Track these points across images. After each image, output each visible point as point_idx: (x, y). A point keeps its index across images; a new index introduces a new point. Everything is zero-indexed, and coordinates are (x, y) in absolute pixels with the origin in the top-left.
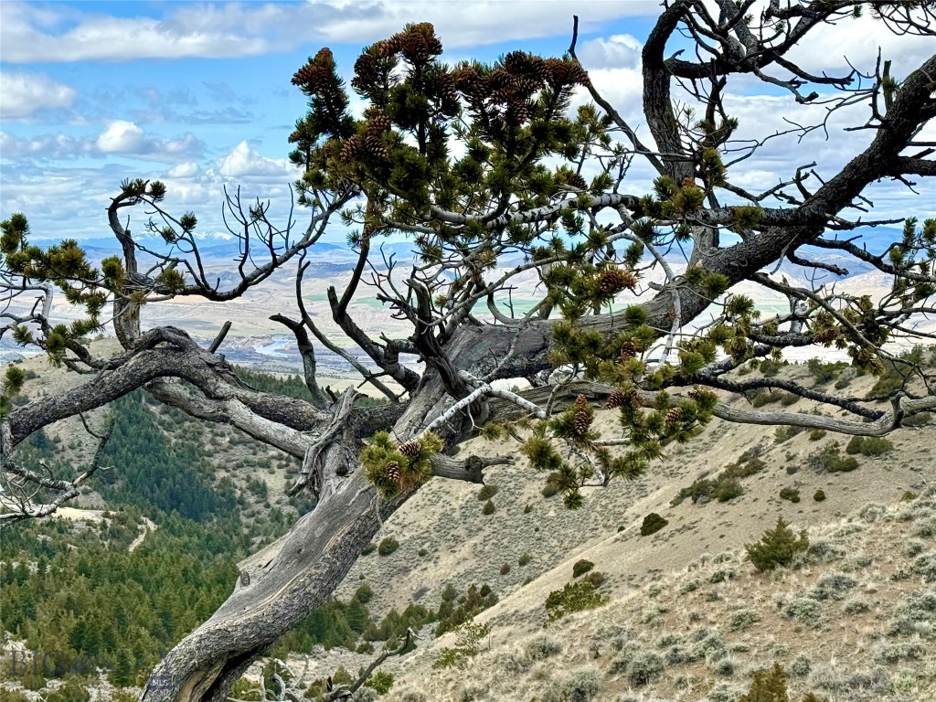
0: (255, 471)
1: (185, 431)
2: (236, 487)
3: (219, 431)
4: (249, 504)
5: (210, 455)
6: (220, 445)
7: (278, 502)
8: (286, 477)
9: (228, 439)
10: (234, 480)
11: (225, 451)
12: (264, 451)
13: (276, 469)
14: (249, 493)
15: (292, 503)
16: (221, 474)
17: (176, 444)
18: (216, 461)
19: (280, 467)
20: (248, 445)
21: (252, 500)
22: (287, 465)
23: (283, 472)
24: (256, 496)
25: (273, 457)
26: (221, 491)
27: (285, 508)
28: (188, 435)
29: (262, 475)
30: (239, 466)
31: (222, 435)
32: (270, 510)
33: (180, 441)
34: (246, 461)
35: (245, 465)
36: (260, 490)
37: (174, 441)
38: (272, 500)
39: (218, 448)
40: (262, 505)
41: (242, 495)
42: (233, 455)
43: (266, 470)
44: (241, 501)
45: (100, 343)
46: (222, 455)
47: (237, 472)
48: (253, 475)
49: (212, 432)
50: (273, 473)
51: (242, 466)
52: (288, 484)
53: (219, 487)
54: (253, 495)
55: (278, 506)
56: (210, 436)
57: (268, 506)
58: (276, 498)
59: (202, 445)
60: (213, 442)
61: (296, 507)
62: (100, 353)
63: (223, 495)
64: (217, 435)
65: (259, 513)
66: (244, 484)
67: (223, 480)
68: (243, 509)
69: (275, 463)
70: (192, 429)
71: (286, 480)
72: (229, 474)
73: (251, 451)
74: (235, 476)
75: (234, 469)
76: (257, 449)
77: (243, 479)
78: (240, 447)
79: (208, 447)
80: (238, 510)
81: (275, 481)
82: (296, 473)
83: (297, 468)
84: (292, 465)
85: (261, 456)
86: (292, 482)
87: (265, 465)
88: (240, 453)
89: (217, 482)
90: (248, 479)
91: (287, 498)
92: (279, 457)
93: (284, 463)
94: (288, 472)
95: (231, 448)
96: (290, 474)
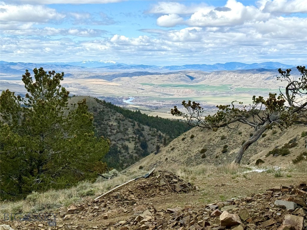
0: (124, 142)
1: (102, 128)
2: (118, 147)
3: (113, 128)
4: (122, 153)
5: (110, 136)
6: (113, 133)
7: (132, 152)
8: (135, 144)
9: (116, 131)
10: (118, 145)
11: (114, 135)
12: (128, 135)
13: (131, 141)
14: (122, 149)
15: (136, 153)
16: (113, 142)
17: (99, 132)
18: (112, 138)
19: (133, 141)
20: (122, 133)
21: (123, 151)
22: (135, 140)
23: (133, 143)
24: (125, 150)
25: (130, 137)
26: (113, 148)
27: (134, 154)
28: (103, 129)
29: (127, 143)
30: (119, 140)
31: (114, 129)
32: (129, 155)
33: (100, 131)
34: (122, 139)
35: (121, 140)
36: (126, 148)
37: (98, 131)
38: (130, 152)
39: (112, 134)
40: (127, 153)
41: (120, 149)
42: (118, 136)
43: (128, 142)
44: (120, 152)
45: (74, 98)
46: (113, 136)
47: (119, 142)
48: (124, 143)
49: (111, 128)
50: (130, 142)
51: (120, 140)
52: (135, 146)
53: (112, 147)
54: (124, 150)
55: (132, 154)
56: (110, 130)
57: (128, 153)
58: (131, 151)
59: (107, 132)
60: (111, 132)
61: (138, 154)
62: (74, 101)
63: (114, 149)
64: (112, 129)
65: (125, 156)
66: (121, 146)
67: (114, 144)
68: (120, 154)
69: (131, 139)
70: (104, 127)
71: (135, 145)
72: (116, 142)
73: (123, 135)
74: (118, 143)
75: (118, 141)
76: (125, 134)
77: (120, 144)
78: (120, 134)
79: (109, 133)
80: (119, 155)
81: (131, 146)
82: (138, 143)
83: (138, 141)
84: (137, 140)
85: (126, 137)
86: (137, 145)
87: (128, 140)
88: (120, 135)
89: (112, 145)
90: (122, 144)
91: (135, 151)
92: (133, 137)
93: (134, 139)
94: (135, 142)
95: (117, 134)
96: (136, 143)
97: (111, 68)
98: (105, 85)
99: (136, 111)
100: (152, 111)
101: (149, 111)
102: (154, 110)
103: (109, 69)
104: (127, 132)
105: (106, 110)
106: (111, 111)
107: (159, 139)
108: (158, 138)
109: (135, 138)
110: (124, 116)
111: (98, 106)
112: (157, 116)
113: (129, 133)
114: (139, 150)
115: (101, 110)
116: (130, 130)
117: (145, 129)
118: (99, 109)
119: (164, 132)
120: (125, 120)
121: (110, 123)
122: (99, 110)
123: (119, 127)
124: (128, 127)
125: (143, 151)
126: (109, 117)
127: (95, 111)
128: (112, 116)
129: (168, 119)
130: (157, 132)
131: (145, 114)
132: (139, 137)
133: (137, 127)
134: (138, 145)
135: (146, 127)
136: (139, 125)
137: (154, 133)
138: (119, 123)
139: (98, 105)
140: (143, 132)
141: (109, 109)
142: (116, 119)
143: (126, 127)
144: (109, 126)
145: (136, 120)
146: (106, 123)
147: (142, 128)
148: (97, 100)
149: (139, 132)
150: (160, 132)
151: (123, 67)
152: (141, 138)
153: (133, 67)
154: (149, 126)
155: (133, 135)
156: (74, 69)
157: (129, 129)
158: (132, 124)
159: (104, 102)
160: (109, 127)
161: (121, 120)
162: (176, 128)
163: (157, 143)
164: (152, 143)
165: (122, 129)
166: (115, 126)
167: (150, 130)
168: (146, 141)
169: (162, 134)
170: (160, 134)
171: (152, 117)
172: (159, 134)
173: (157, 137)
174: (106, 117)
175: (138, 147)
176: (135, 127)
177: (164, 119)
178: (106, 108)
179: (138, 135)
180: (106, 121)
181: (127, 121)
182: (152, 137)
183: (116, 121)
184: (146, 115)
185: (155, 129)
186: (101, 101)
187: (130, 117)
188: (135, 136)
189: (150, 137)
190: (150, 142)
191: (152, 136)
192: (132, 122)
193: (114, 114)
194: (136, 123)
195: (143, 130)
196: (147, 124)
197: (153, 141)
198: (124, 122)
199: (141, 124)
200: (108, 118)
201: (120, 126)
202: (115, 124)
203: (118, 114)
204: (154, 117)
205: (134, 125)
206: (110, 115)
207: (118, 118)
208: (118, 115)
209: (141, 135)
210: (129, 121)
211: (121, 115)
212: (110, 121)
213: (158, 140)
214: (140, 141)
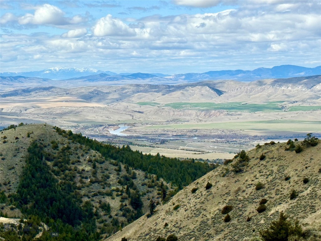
0: (104, 198)
1: (66, 176)
2: (93, 207)
3: (85, 176)
4: (101, 216)
5: (79, 189)
6: (84, 183)
7: (116, 215)
8: (121, 201)
9: (89, 180)
10: (93, 203)
11: (88, 186)
12: (109, 187)
13: (115, 196)
14: (100, 209)
15: (124, 215)
16: (85, 199)
17: (61, 183)
18: (83, 192)
19: (117, 195)
20: (100, 183)
21: (102, 213)
22: (121, 195)
23: (119, 198)
24: (104, 212)
25: (113, 190)
26: (85, 209)
27: (120, 218)
28: (68, 178)
29: (108, 200)
30: (95, 195)
31: (86, 178)
32: (112, 219)
33: (64, 181)
34: (99, 192)
35: (98, 194)
36: (107, 208)
37: (60, 181)
38: (113, 214)
39: (84, 185)
40: (108, 216)
41: (96, 211)
42: (92, 189)
43: (110, 197)
44: (96, 214)
45: (21, 128)
46: (86, 188)
47: (94, 198)
48: (103, 200)
49: (81, 176)
50: (113, 199)
51: (97, 195)
52: (122, 205)
53: (84, 206)
54: (103, 211)
55: (116, 217)
56: (79, 178)
57: (111, 217)
58: (115, 213)
59: (75, 183)
60: (81, 182)
61: (126, 217)
62: (21, 133)
63: (87, 211)
64: (83, 178)
65: (106, 221)
66: (98, 205)
67: (87, 203)
68: (98, 219)
69: (115, 193)
70: (70, 175)
71: (120, 203)
72: (90, 199)
73: (102, 187)
74: (93, 200)
75: (93, 197)
76: (105, 185)
77: (97, 202)
78: (96, 184)
79: (78, 185)
80: (95, 219)
81: (115, 203)
82: (126, 199)
83: (127, 196)
84: (124, 194)
85: (107, 189)
86: (124, 204)
87: (110, 194)
88: (96, 188)
89: (83, 204)
90: (100, 202)
91: (121, 213)
92: (117, 190)
93: (120, 193)
94: (122, 198)
95: (91, 185)
96: (123, 200)
97: (91, 79)
98: (80, 107)
99: (124, 146)
100: (154, 147)
101: (150, 146)
102: (157, 145)
103: (86, 81)
104: (108, 181)
105: (73, 146)
106: (81, 148)
107: (160, 192)
108: (159, 190)
109: (122, 191)
110: (104, 154)
111: (60, 140)
112: (158, 155)
113: (111, 183)
114: (128, 211)
115: (66, 146)
116: (113, 178)
117: (137, 176)
118: (63, 144)
119: (168, 179)
120: (104, 162)
121: (80, 168)
122: (61, 147)
123: (95, 174)
124: (110, 173)
125: (136, 212)
126: (79, 158)
127: (56, 147)
128: (83, 155)
129: (175, 158)
130: (158, 180)
131: (137, 152)
132: (128, 189)
133: (124, 173)
134: (127, 202)
135: (140, 173)
136: (128, 170)
137: (153, 182)
138: (94, 167)
139: (59, 138)
140: (134, 180)
141: (79, 145)
142: (90, 161)
143: (107, 173)
144: (79, 172)
145: (122, 162)
146: (73, 167)
147: (132, 175)
148: (58, 130)
149: (127, 181)
150: (162, 180)
151: (110, 78)
152: (131, 191)
153: (125, 78)
154: (144, 170)
155: (118, 187)
156: (31, 82)
157: (111, 176)
158: (117, 168)
159: (71, 133)
160: (78, 175)
161: (97, 162)
162: (189, 174)
163: (158, 198)
164: (149, 199)
165: (99, 176)
166: (87, 172)
167: (146, 177)
168: (139, 195)
169: (165, 183)
170: (162, 183)
171: (150, 156)
172: (160, 184)
173: (157, 188)
174: (73, 158)
175: (126, 205)
176: (120, 173)
177: (169, 158)
178: (73, 142)
179: (126, 187)
180: (73, 164)
181: (107, 163)
182: (150, 189)
183: (90, 163)
184: (140, 152)
185: (154, 176)
186: (64, 132)
187: (112, 157)
188: (120, 188)
189: (145, 189)
190: (146, 197)
191: (150, 187)
192: (117, 165)
193: (87, 153)
194: (123, 166)
195: (134, 177)
196: (141, 167)
197: (151, 195)
198: (103, 165)
199: (130, 168)
200: (76, 159)
201: (96, 172)
202: (88, 168)
203: (93, 152)
204: (152, 156)
205: (119, 170)
206: (80, 155)
207: (93, 159)
208: (93, 154)
209: (132, 185)
210: (111, 163)
211: (98, 154)
212: (79, 165)
213: (158, 194)
214: (129, 197)
